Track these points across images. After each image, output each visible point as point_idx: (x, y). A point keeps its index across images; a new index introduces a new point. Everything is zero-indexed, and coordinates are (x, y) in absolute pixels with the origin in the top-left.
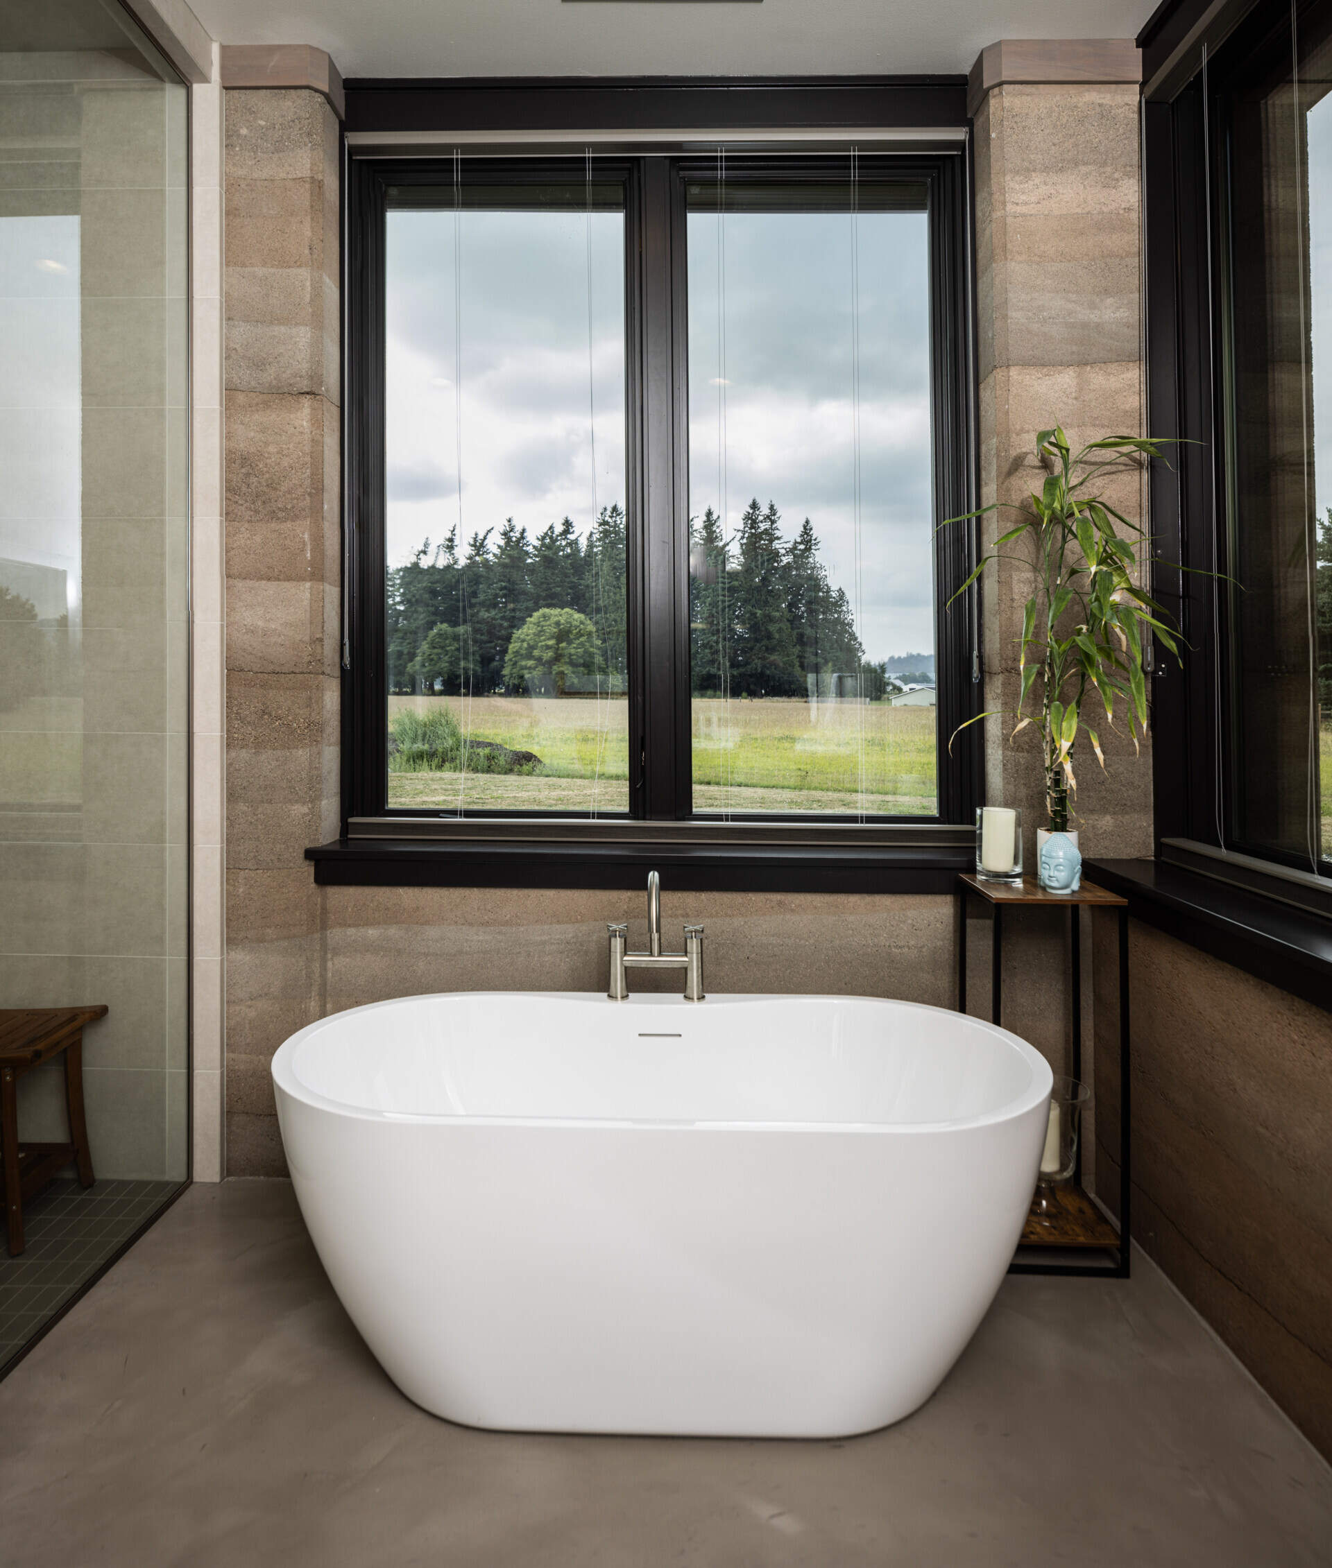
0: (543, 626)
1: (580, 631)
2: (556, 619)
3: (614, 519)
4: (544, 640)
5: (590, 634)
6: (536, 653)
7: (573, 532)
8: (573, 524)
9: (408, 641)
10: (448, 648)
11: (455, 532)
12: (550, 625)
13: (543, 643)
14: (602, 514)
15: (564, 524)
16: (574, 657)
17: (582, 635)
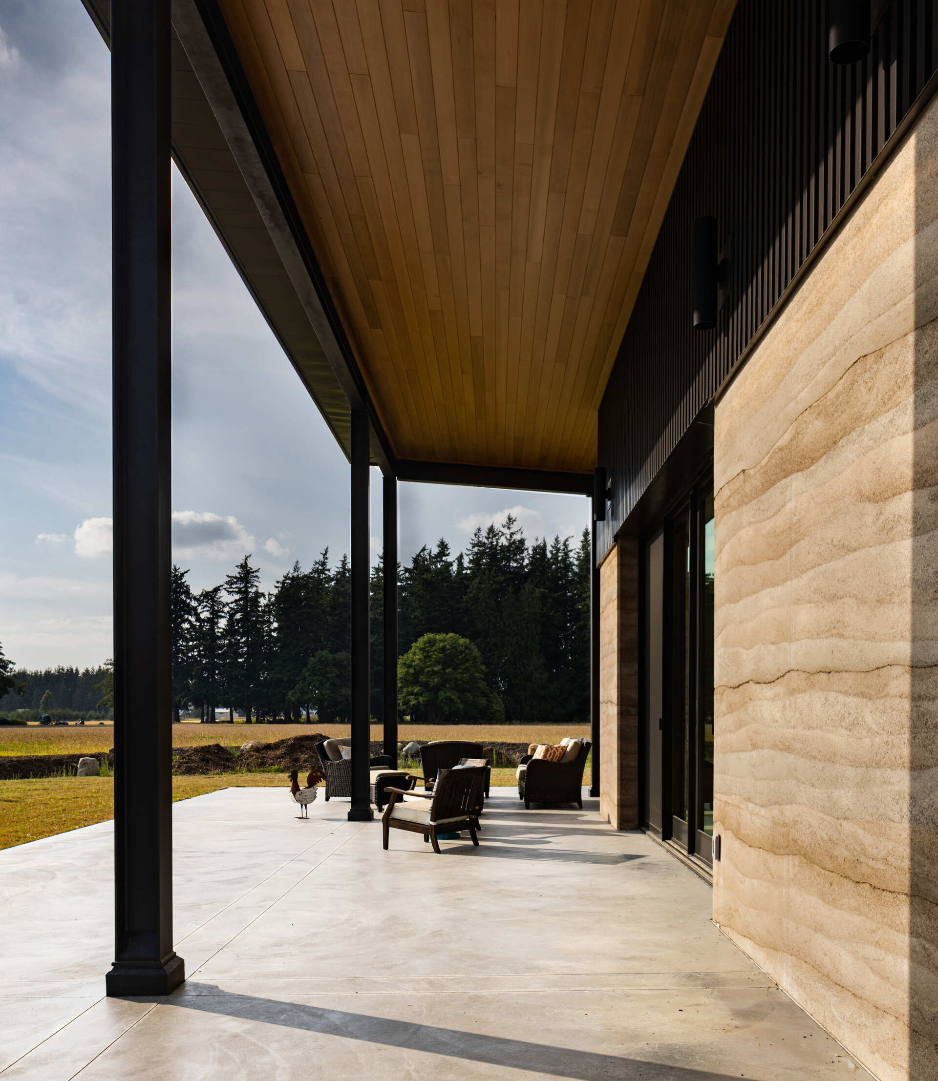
0: (428, 652)
1: (465, 656)
2: (442, 644)
3: (490, 540)
4: (430, 666)
5: (475, 658)
6: (422, 678)
7: (448, 555)
8: (449, 546)
9: (287, 668)
10: (330, 675)
11: (328, 556)
12: (435, 651)
13: (430, 669)
14: (475, 535)
15: (439, 546)
16: (460, 682)
17: (467, 661)
